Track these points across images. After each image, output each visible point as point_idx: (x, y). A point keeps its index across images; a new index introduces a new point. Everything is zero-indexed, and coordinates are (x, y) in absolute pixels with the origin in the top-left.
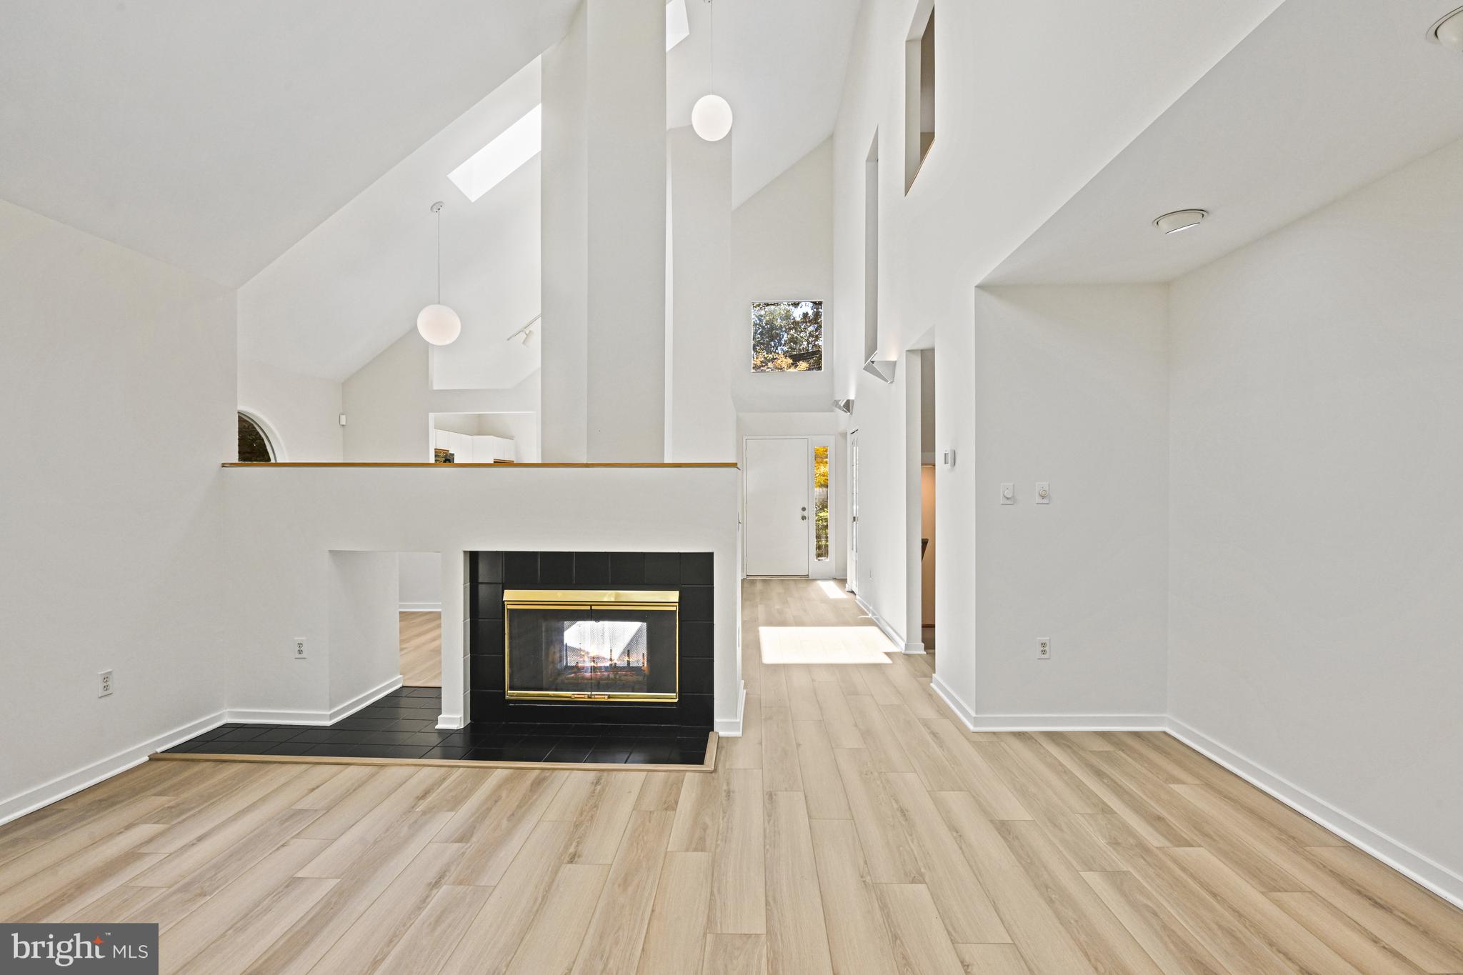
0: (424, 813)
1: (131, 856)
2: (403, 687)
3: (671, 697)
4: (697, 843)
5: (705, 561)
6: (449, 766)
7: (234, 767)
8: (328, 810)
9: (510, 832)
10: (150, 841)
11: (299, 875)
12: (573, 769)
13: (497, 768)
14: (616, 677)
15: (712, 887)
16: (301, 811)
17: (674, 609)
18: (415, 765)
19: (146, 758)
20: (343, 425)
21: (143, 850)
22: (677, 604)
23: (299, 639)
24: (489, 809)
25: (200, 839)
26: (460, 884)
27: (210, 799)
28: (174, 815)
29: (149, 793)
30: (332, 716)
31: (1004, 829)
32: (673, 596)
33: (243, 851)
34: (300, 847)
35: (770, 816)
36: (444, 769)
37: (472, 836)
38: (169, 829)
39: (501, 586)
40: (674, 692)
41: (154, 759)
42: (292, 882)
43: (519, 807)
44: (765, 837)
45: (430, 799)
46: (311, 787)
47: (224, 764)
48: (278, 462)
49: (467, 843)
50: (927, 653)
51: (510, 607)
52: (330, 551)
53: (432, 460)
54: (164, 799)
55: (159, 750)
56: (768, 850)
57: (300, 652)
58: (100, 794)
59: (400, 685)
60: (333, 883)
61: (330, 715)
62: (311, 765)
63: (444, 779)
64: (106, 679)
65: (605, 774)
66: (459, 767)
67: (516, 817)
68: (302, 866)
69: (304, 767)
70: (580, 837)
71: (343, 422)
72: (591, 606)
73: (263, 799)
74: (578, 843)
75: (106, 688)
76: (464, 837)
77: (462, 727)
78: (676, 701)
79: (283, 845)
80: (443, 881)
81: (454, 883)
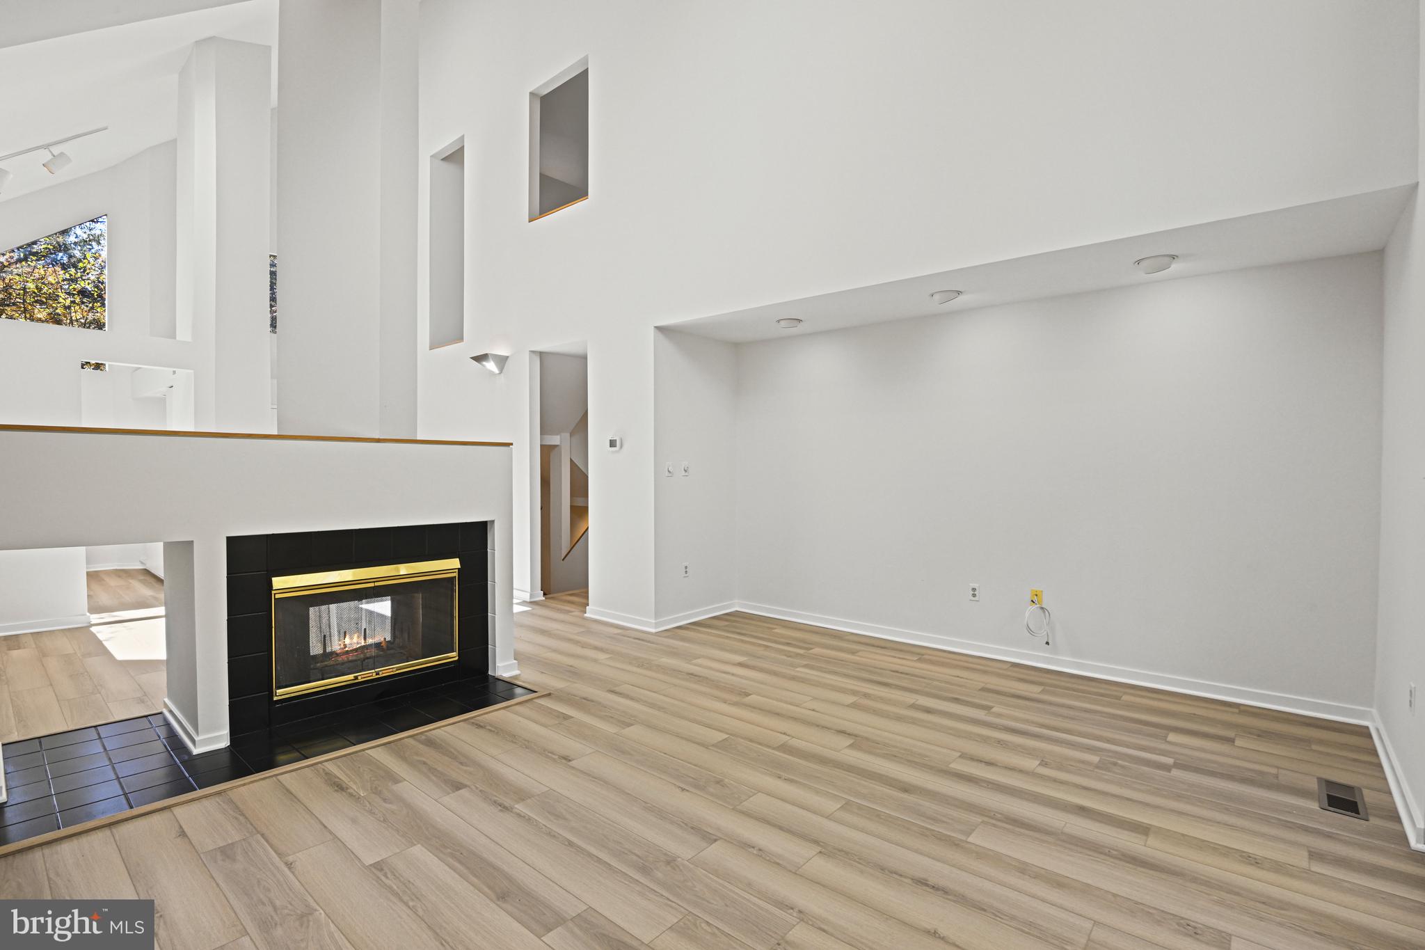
3: (453, 656)
17: (454, 575)
22: (457, 570)
31: (741, 665)
32: (455, 563)
39: (270, 575)
40: (454, 651)
50: (546, 598)
51: (277, 596)
72: (375, 583)
74: (550, 753)
77: (229, 744)
78: (456, 659)
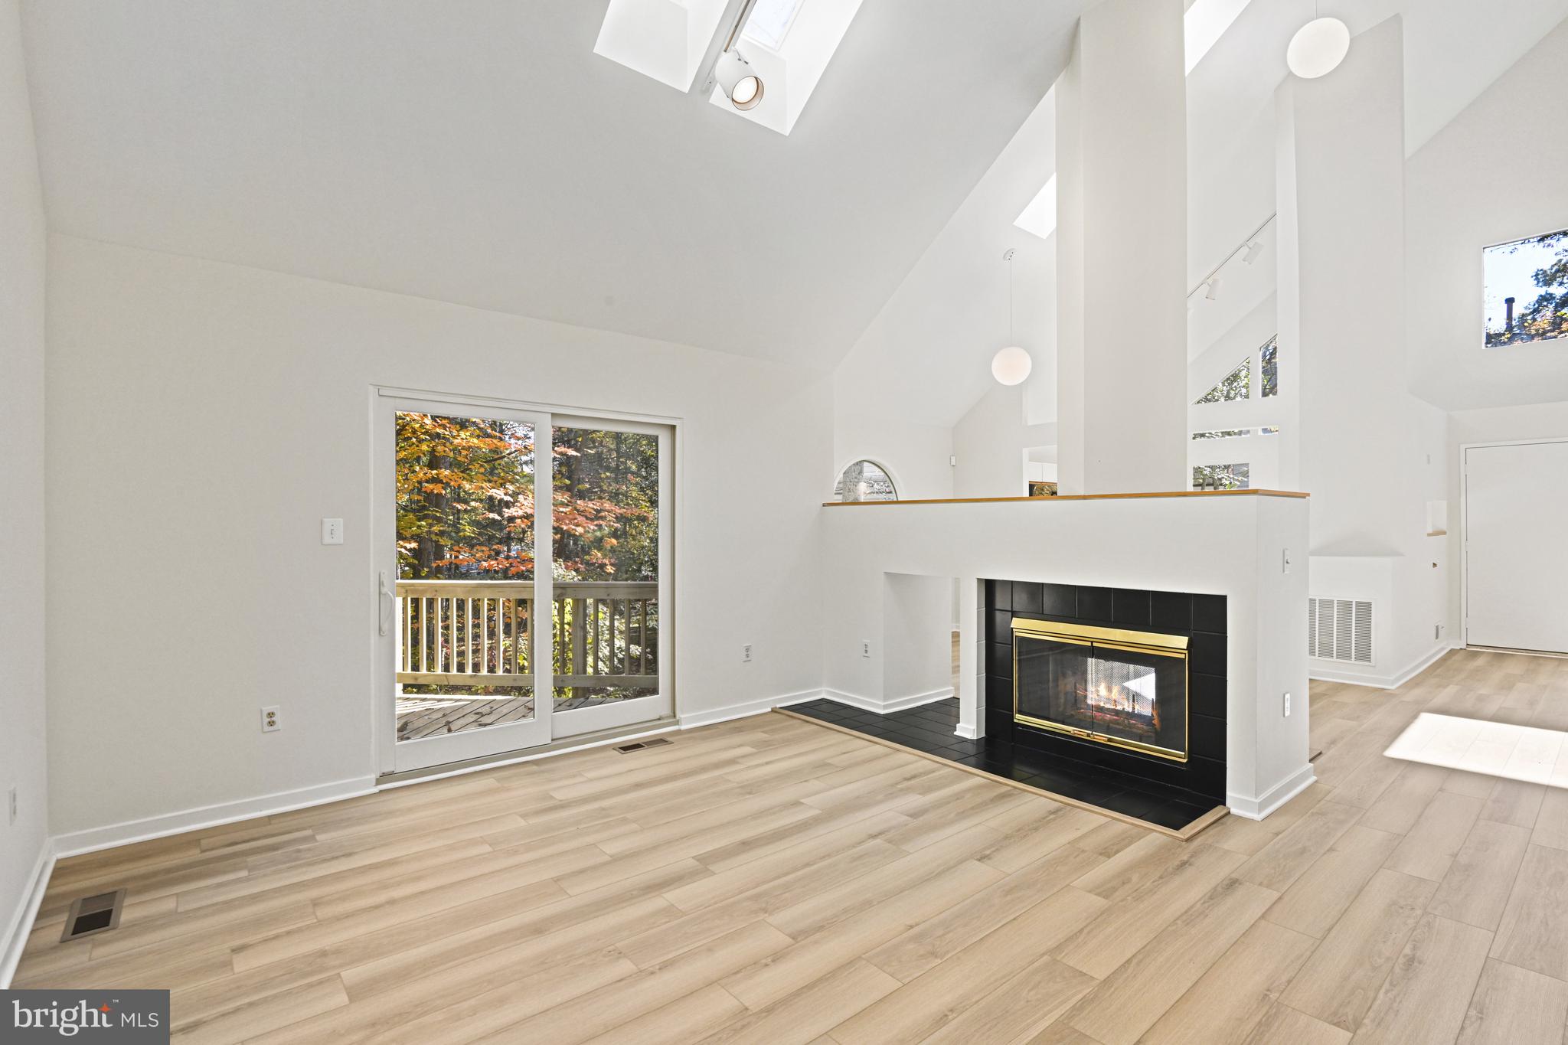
0: (901, 790)
1: (732, 762)
2: (954, 698)
3: (1180, 756)
4: (1105, 890)
5: (1218, 604)
6: (943, 764)
7: (811, 726)
8: (845, 768)
9: (952, 822)
10: (744, 757)
11: (802, 801)
12: (1041, 795)
13: (978, 775)
14: (1122, 721)
15: (1085, 927)
16: (829, 764)
17: (1183, 656)
18: (919, 756)
19: (770, 710)
20: (953, 466)
21: (739, 760)
22: (1187, 652)
23: (867, 641)
24: (949, 803)
25: (767, 763)
26: (890, 842)
27: (787, 742)
28: (764, 746)
29: (759, 730)
30: (885, 707)
32: (1181, 642)
33: (782, 778)
34: (815, 785)
35: (1211, 898)
36: (938, 765)
37: (922, 815)
38: (756, 753)
39: (1010, 613)
40: (1184, 751)
41: (774, 711)
42: (796, 804)
43: (972, 808)
44: (1186, 912)
45: (912, 782)
46: (844, 751)
47: (808, 724)
48: (899, 500)
49: (915, 818)
51: (1018, 634)
52: (885, 573)
53: (1026, 494)
54: (766, 735)
55: (778, 706)
56: (1177, 924)
57: (866, 651)
58: (737, 724)
59: (952, 696)
60: (817, 812)
61: (884, 706)
62: (852, 737)
63: (934, 772)
64: (747, 650)
65: (1069, 808)
66: (950, 766)
67: (962, 815)
68: (808, 796)
69: (848, 737)
70: (1001, 846)
71: (953, 463)
72: (1092, 642)
73: (814, 751)
74: (997, 849)
75: (747, 656)
76: (914, 815)
77: (975, 738)
78: (1185, 761)
79: (805, 781)
80: (880, 836)
81: (885, 841)
